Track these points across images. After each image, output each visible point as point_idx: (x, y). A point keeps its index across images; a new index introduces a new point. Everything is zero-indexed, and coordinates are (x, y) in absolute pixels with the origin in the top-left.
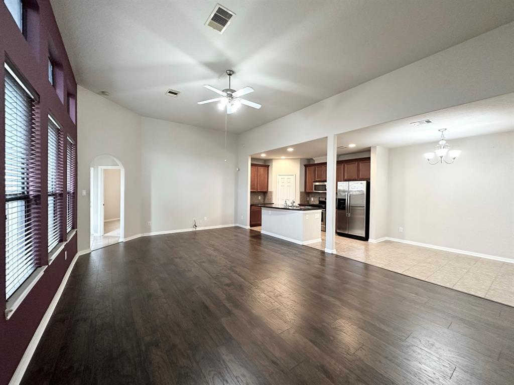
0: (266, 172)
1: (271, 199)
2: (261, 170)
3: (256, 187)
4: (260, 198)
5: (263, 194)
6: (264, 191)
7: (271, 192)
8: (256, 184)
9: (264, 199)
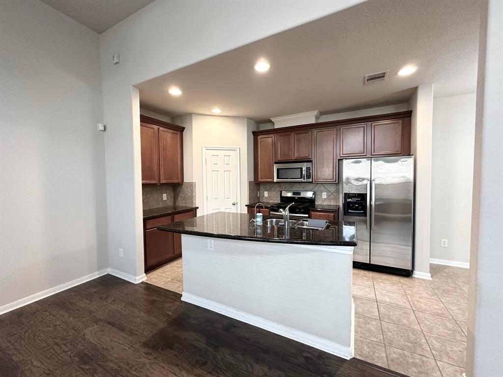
0: (179, 141)
1: (192, 198)
2: (167, 136)
3: (156, 175)
4: (165, 197)
5: (171, 188)
6: (176, 181)
7: (191, 185)
8: (155, 167)
9: (175, 198)
